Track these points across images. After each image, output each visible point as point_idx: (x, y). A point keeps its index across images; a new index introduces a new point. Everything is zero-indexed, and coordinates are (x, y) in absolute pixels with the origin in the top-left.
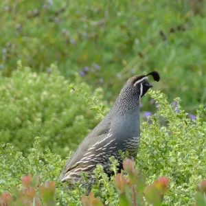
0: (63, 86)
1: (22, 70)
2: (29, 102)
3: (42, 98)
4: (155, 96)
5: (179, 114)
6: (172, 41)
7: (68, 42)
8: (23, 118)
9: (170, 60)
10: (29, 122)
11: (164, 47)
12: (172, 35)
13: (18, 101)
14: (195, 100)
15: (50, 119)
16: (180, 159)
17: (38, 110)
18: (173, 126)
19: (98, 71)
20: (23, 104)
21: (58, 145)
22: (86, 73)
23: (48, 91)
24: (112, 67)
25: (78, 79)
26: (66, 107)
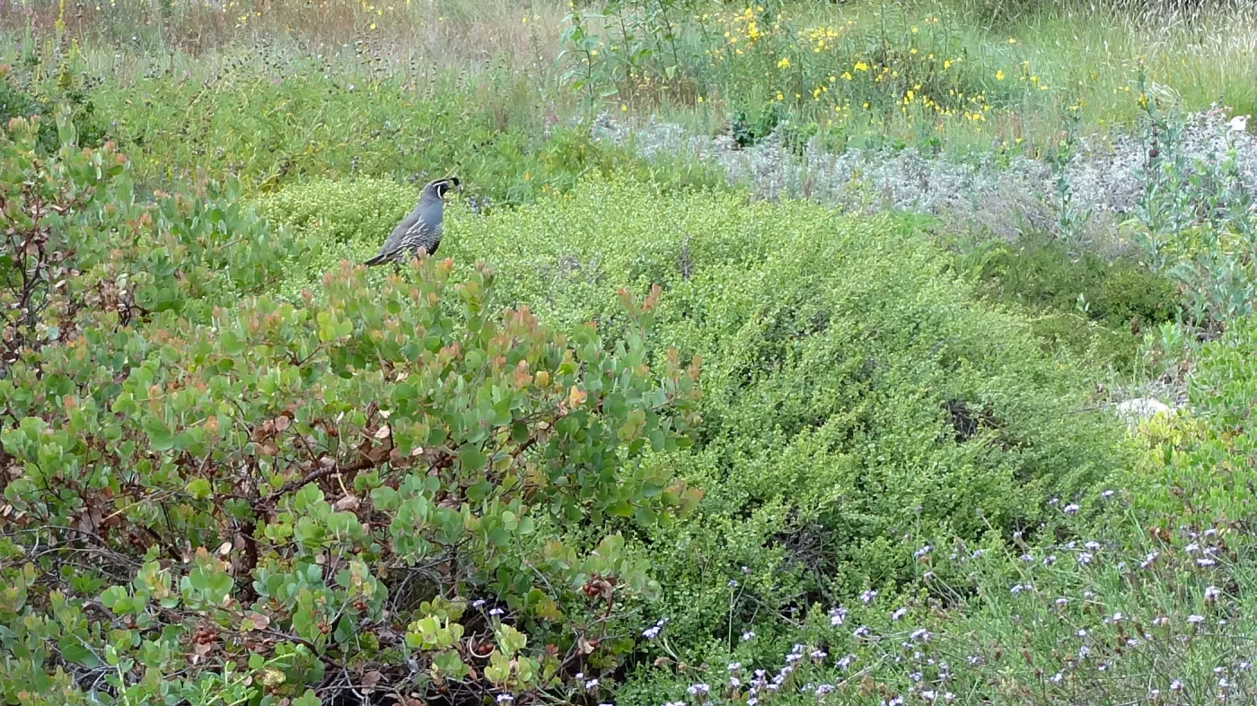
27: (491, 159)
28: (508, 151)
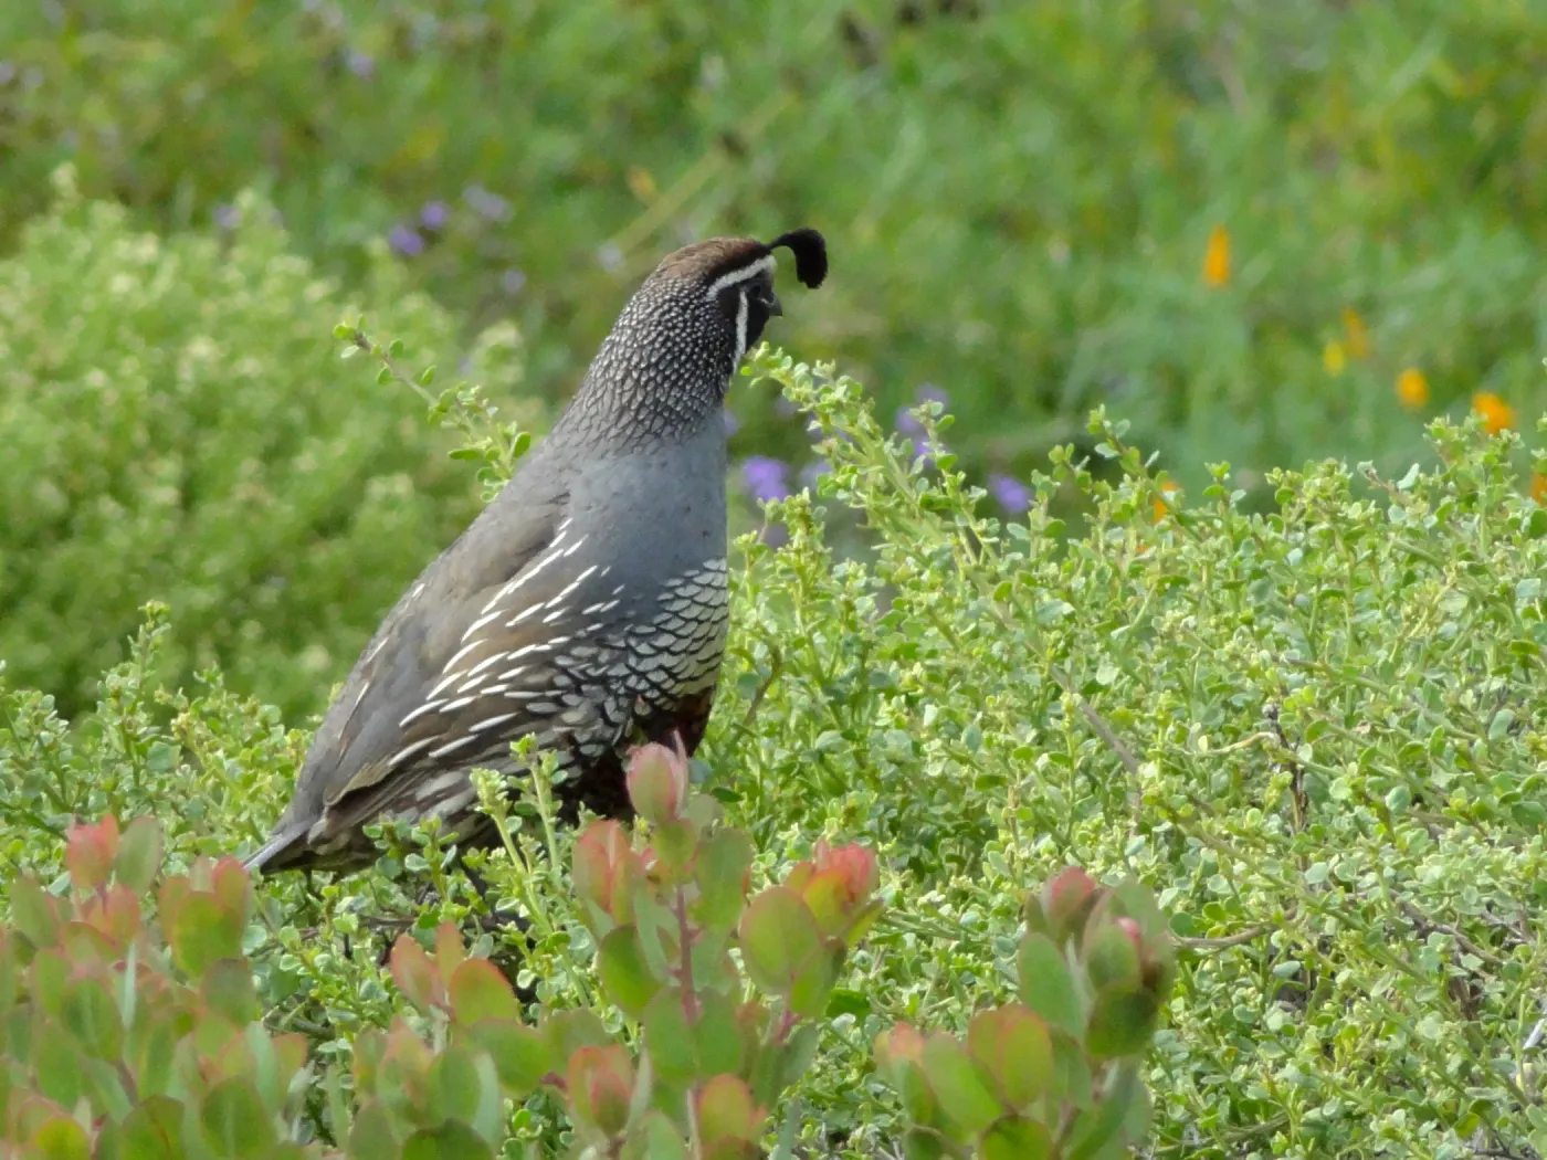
0: (301, 310)
1: (80, 219)
2: (111, 397)
3: (186, 375)
4: (807, 389)
5: (935, 493)
6: (909, 75)
7: (334, 66)
8: (78, 482)
9: (894, 172)
10: (108, 507)
11: (863, 103)
12: (909, 44)
13: (52, 392)
14: (1024, 399)
15: (225, 493)
16: (937, 743)
17: (159, 442)
18: (899, 558)
19: (494, 229)
20: (80, 407)
21: (267, 637)
22: (430, 237)
23: (217, 336)
24: (577, 208)
25: (387, 274)
26: (319, 424)
27: (961, 120)
28: (1083, 68)
